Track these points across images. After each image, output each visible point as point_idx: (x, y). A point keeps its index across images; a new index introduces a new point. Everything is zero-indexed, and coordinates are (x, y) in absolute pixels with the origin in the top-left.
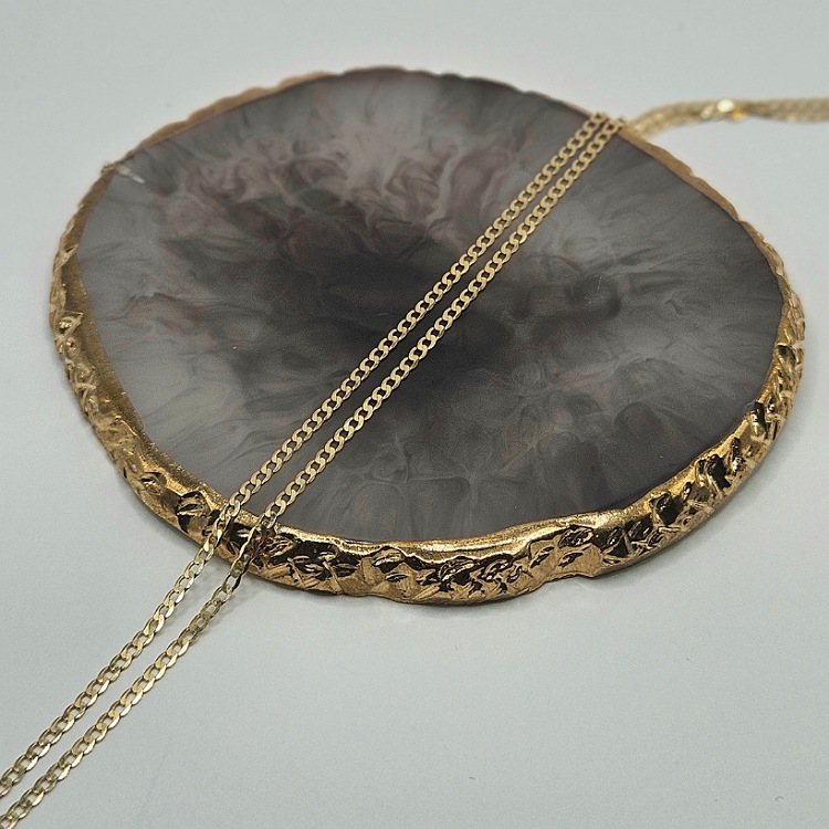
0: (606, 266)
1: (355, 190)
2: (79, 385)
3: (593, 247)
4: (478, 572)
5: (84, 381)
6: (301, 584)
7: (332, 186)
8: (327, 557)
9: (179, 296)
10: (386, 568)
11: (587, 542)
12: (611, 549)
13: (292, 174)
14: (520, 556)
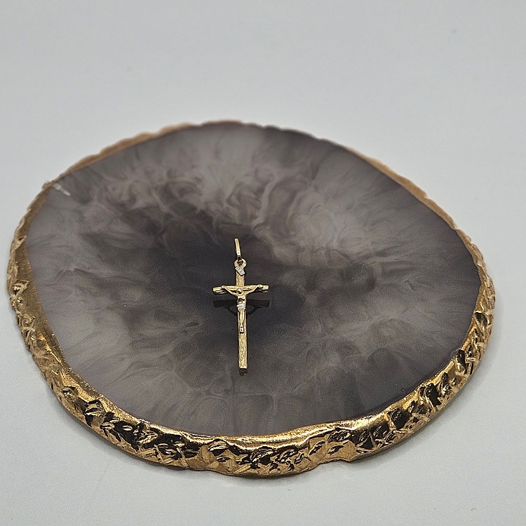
0: (367, 257)
1: (207, 203)
2: (24, 328)
3: (359, 244)
4: (276, 457)
5: (28, 325)
6: (162, 461)
7: (192, 200)
8: (180, 445)
9: (90, 271)
10: (216, 452)
11: (346, 439)
12: (362, 444)
13: (166, 192)
14: (303, 447)
